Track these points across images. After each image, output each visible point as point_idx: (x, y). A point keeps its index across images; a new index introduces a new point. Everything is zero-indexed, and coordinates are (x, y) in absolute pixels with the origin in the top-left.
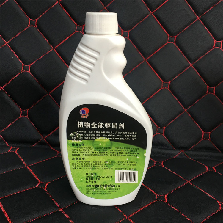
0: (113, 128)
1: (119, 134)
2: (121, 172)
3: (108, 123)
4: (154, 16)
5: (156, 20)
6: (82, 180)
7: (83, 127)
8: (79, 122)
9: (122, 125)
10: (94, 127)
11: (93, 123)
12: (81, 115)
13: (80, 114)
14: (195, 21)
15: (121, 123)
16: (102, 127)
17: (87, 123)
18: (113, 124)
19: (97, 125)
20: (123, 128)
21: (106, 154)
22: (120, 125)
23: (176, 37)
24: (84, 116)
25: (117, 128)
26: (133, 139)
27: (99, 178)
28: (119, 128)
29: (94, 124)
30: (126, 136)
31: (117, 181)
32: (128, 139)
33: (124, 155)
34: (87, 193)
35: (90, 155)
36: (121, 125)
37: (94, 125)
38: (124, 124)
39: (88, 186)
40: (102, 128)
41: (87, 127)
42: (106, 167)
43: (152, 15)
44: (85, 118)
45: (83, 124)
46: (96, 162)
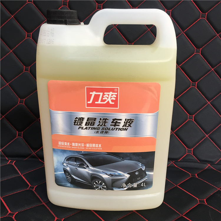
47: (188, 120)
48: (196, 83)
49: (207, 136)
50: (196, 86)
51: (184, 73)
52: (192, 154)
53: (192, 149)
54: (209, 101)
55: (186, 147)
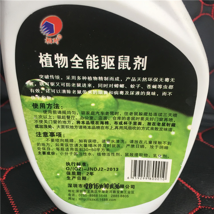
0: (119, 68)
1: (133, 83)
2: (136, 161)
3: (109, 57)
6: (58, 174)
7: (51, 66)
8: (41, 54)
9: (141, 61)
10: (77, 67)
11: (75, 57)
12: (44, 37)
13: (42, 35)
15: (138, 57)
16: (96, 66)
17: (59, 56)
18: (120, 58)
19: (82, 61)
20: (144, 69)
21: (105, 125)
22: (137, 62)
24: (52, 37)
25: (129, 69)
26: (164, 94)
27: (91, 171)
28: (135, 69)
29: (76, 59)
30: (149, 86)
31: (128, 178)
32: (154, 94)
33: (143, 128)
34: (70, 199)
35: (72, 127)
36: (139, 61)
37: (77, 61)
38: (146, 57)
39: (71, 186)
40: (95, 68)
41: (62, 67)
42: (106, 152)
44: (55, 44)
45: (50, 58)
46: (85, 141)
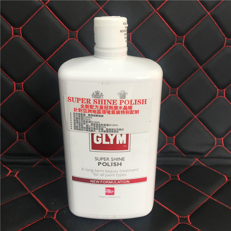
4: (48, 8)
5: (51, 13)
14: (97, 12)
23: (77, 31)
43: (46, 7)
47: (169, 95)
48: (183, 38)
49: (195, 117)
50: (184, 43)
51: (164, 21)
52: (174, 144)
53: (174, 137)
54: (201, 65)
55: (166, 135)
